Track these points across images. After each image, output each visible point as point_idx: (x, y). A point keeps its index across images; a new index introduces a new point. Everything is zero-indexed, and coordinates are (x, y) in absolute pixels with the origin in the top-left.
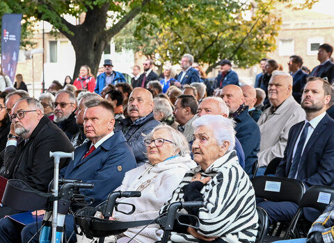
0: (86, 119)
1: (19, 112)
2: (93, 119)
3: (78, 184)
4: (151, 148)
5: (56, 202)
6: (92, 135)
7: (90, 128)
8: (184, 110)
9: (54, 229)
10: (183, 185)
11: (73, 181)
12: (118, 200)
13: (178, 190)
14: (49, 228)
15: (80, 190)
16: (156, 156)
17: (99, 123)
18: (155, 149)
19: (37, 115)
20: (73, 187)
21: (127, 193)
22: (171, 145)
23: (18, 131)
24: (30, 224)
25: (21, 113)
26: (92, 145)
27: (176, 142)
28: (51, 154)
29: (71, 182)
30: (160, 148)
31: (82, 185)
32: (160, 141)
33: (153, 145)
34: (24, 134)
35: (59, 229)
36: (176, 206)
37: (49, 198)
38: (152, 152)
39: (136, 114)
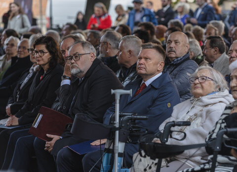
0: (140, 58)
1: (75, 55)
2: (146, 59)
3: (135, 117)
4: (195, 84)
5: (117, 132)
6: (143, 72)
7: (142, 66)
8: (213, 50)
9: (117, 155)
10: (224, 116)
11: (130, 114)
12: (172, 129)
13: (220, 121)
14: (110, 154)
15: (136, 121)
16: (199, 91)
17: (151, 62)
18: (199, 85)
19: (90, 57)
20: (131, 119)
21: (179, 123)
22: (212, 82)
23: (74, 71)
24: (89, 153)
25: (76, 56)
26: (143, 82)
27: (217, 79)
28: (113, 91)
29: (128, 115)
30: (204, 85)
31: (138, 117)
32: (203, 79)
33: (197, 81)
34: (79, 74)
35: (120, 155)
36: (222, 132)
37: (111, 129)
38: (195, 88)
39: (173, 55)
